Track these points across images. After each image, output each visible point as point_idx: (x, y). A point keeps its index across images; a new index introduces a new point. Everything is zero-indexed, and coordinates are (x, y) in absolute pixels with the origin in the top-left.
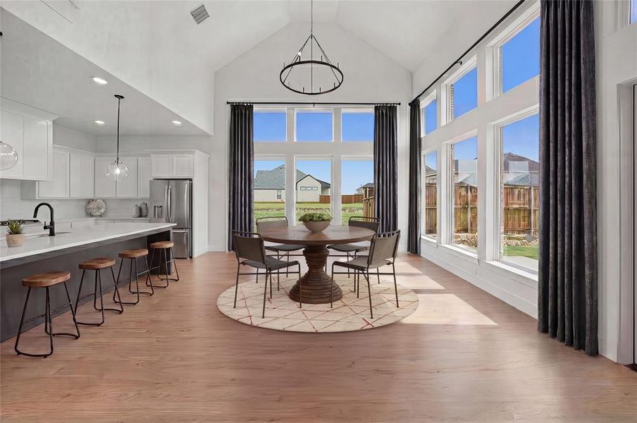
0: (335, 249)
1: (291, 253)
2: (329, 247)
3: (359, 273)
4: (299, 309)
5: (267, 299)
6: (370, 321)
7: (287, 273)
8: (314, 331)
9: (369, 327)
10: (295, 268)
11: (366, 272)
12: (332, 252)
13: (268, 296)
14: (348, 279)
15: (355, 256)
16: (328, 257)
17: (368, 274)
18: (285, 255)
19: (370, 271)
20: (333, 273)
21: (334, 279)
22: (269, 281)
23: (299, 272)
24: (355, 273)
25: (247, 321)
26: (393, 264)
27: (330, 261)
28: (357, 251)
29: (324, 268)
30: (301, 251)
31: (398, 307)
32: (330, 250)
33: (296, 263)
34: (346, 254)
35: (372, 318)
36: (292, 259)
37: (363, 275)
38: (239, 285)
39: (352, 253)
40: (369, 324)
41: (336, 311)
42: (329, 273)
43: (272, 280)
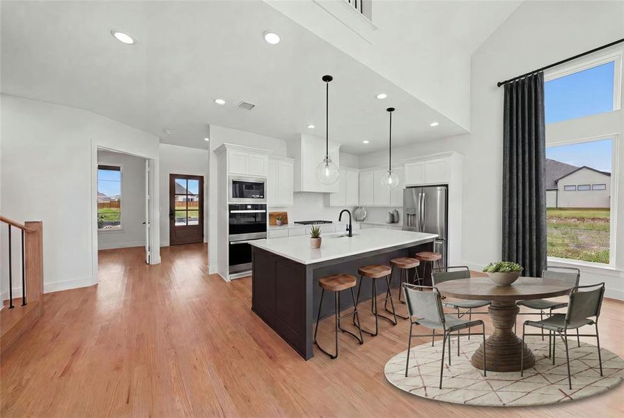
0: (526, 306)
1: (473, 310)
2: (519, 304)
3: (555, 335)
4: (482, 378)
5: (444, 366)
6: (568, 392)
7: (469, 334)
8: (501, 404)
9: (568, 398)
10: (479, 328)
11: (563, 333)
12: (523, 309)
13: (446, 362)
14: (542, 342)
15: (551, 314)
16: (518, 316)
17: (566, 335)
18: (467, 313)
19: (569, 332)
20: (524, 335)
21: (525, 342)
22: (447, 344)
23: (483, 334)
24: (550, 335)
25: (421, 393)
26: (596, 323)
27: (520, 319)
28: (553, 308)
29: (514, 328)
30: (486, 309)
31: (602, 375)
32: (521, 307)
33: (481, 322)
34: (539, 311)
35: (571, 389)
36: (475, 318)
37: (560, 337)
38: (411, 349)
39: (547, 311)
40: (567, 396)
41: (527, 380)
42: (519, 335)
43: (451, 342)
